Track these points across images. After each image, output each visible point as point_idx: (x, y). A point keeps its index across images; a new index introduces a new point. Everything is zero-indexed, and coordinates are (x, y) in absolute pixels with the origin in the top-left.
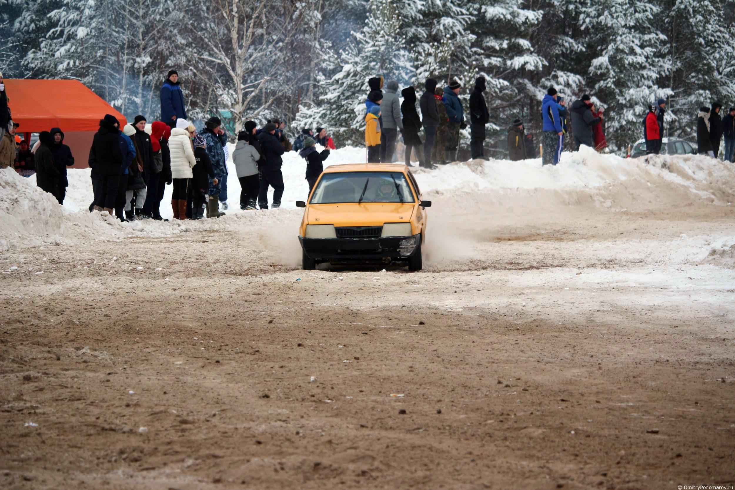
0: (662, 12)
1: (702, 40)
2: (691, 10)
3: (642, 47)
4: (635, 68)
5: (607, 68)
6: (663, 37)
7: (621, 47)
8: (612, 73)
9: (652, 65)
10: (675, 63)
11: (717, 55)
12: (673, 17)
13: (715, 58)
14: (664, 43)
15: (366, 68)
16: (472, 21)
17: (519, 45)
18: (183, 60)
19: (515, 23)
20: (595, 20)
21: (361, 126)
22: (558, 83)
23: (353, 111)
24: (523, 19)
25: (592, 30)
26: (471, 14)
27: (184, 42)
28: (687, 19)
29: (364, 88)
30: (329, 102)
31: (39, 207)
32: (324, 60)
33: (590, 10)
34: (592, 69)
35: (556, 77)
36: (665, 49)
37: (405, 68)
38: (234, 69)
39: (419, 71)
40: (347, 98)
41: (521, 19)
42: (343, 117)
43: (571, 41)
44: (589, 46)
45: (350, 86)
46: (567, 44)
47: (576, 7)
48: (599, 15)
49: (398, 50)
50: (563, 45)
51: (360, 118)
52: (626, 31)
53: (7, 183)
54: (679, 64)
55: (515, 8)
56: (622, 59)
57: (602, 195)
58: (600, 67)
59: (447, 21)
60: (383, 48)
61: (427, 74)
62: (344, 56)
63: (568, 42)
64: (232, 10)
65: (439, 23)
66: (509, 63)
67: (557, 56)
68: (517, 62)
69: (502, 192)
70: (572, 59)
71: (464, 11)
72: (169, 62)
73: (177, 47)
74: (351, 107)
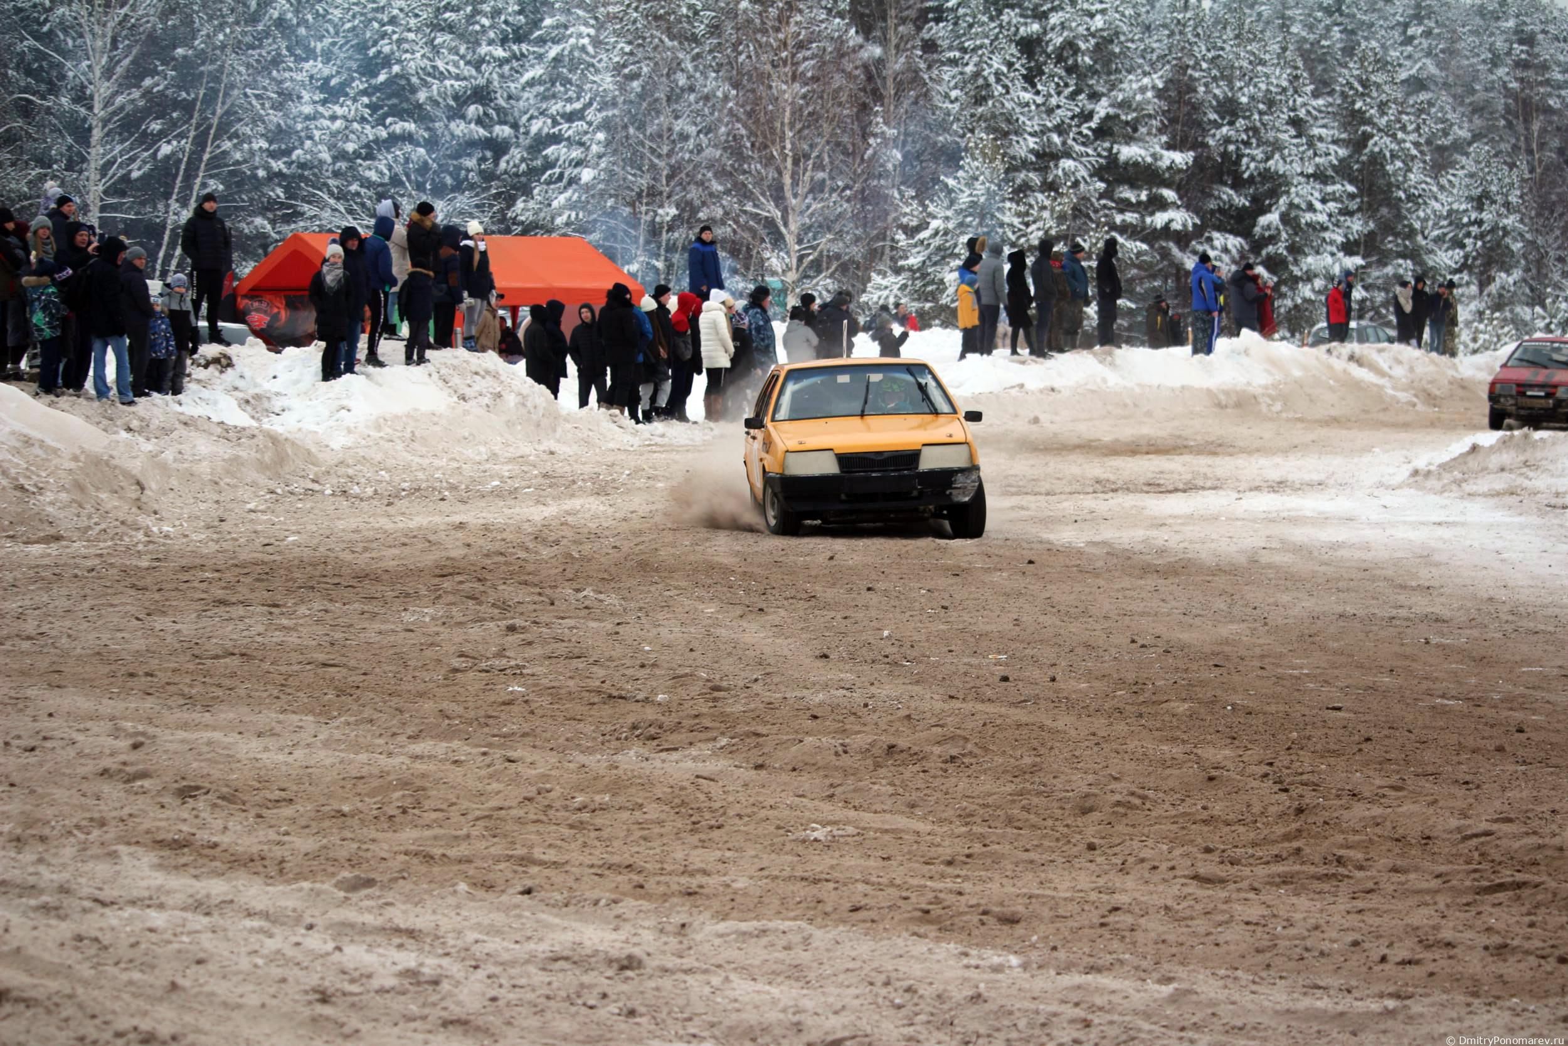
0: (1350, 156)
1: (1402, 194)
2: (1388, 155)
3: (1324, 201)
4: (1314, 229)
5: (1277, 229)
6: (1351, 189)
7: (1296, 201)
8: (1284, 235)
9: (1337, 225)
10: (1366, 223)
11: (1422, 214)
12: (1363, 163)
13: (1418, 218)
14: (1352, 196)
15: (961, 225)
16: (1101, 166)
17: (1162, 197)
18: (719, 212)
19: (1158, 168)
20: (1262, 166)
21: (953, 301)
22: (1213, 248)
23: (942, 281)
24: (1168, 163)
25: (1258, 179)
26: (1099, 155)
27: (720, 188)
28: (1383, 166)
29: (957, 251)
30: (910, 269)
31: (529, 404)
32: (906, 214)
33: (1255, 152)
34: (1257, 230)
35: (1210, 240)
36: (1353, 205)
37: (1011, 225)
38: (786, 224)
39: (1029, 230)
40: (935, 264)
41: (1164, 163)
42: (930, 288)
43: (1231, 192)
44: (1255, 199)
45: (939, 249)
46: (1225, 197)
47: (1238, 149)
48: (1268, 159)
49: (1003, 201)
50: (1220, 198)
51: (951, 290)
52: (1302, 180)
53: (488, 372)
54: (1372, 225)
55: (1158, 148)
56: (1297, 217)
57: (1270, 396)
58: (1268, 227)
59: (1067, 164)
60: (982, 199)
61: (1041, 233)
62: (931, 208)
63: (1227, 194)
64: (784, 148)
65: (1056, 166)
66: (1148, 220)
67: (1212, 212)
68: (1159, 219)
69: (1138, 390)
70: (1232, 217)
71: (1090, 151)
72: (701, 215)
73: (711, 195)
74: (939, 276)
